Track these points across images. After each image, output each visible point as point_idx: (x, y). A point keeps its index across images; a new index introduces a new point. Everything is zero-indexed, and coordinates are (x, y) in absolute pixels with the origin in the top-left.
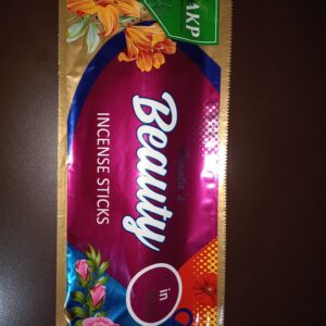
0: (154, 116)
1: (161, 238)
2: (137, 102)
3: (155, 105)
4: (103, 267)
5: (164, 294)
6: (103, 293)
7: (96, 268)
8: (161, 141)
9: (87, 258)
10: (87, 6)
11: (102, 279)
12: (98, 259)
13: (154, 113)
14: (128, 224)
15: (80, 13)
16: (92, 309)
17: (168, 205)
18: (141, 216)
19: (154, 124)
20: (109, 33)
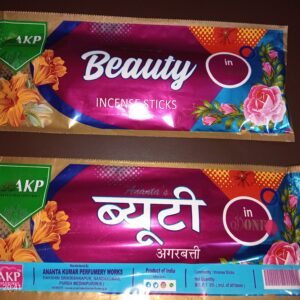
0: (99, 65)
1: (188, 64)
2: (88, 77)
3: (91, 65)
4: (207, 105)
5: (228, 63)
6: (226, 105)
7: (209, 110)
8: (117, 61)
9: (201, 116)
10: (17, 112)
11: (216, 106)
12: (202, 108)
13: (96, 65)
14: (176, 86)
15: (23, 117)
16: (238, 113)
17: (164, 58)
18: (171, 77)
19: (105, 66)
20: (38, 97)
